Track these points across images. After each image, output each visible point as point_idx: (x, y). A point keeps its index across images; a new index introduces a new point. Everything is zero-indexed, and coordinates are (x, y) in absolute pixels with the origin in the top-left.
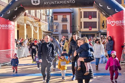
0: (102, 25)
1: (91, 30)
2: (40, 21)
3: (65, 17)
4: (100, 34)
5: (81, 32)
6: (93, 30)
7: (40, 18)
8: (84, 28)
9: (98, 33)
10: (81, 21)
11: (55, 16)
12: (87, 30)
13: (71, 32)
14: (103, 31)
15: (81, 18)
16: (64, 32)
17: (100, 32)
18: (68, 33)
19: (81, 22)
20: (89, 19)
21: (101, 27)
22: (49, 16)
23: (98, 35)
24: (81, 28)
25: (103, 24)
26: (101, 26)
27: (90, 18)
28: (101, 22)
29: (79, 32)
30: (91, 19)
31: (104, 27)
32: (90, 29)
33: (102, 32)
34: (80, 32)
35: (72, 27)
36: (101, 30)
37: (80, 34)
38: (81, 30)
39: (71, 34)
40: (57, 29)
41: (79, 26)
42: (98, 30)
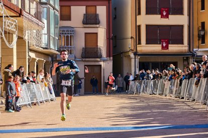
0: (199, 36)
1: (168, 48)
2: (20, 15)
3: (91, 10)
4: (191, 60)
5: (139, 55)
7: (20, 7)
8: (147, 43)
9: (186, 57)
10: (138, 24)
11: (64, 8)
12: (156, 48)
13: (109, 55)
15: (139, 14)
16: (90, 52)
17: (193, 55)
18: (101, 57)
19: (139, 26)
20: (162, 16)
21: (196, 41)
22: (45, 4)
23: (186, 63)
24: (140, 43)
25: (202, 33)
26: (196, 39)
27: (165, 14)
28: (197, 25)
29: (132, 55)
30: (167, 17)
31: (203, 42)
32: (164, 45)
33: (199, 54)
34: (136, 54)
35: (111, 41)
36: (195, 50)
37: (136, 59)
38: (139, 49)
39: (110, 60)
40: (69, 46)
41: (132, 38)
42: (187, 48)
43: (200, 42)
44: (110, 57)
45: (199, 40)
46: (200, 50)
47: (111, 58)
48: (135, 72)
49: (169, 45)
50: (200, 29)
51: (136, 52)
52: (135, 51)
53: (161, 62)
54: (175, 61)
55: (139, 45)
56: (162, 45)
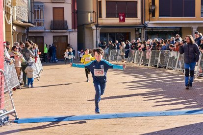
0: (150, 10)
1: (124, 21)
5: (100, 27)
6: (129, 21)
8: (107, 17)
12: (115, 21)
13: (74, 27)
14: (150, 24)
16: (58, 25)
17: (145, 27)
18: (67, 28)
19: (100, 2)
21: (147, 15)
23: (137, 33)
24: (100, 16)
25: (153, 8)
26: (147, 13)
29: (94, 27)
31: (153, 16)
32: (122, 18)
33: (150, 26)
34: (97, 26)
35: (76, 15)
36: (146, 22)
37: (98, 31)
38: (99, 21)
39: (75, 31)
40: (40, 19)
41: (93, 12)
42: (140, 21)
43: (151, 15)
44: (75, 28)
45: (150, 14)
46: (150, 22)
47: (76, 30)
48: (97, 42)
49: (126, 18)
50: (151, 5)
51: (98, 24)
52: (96, 23)
53: (117, 33)
54: (128, 32)
55: (100, 19)
56: (120, 18)
